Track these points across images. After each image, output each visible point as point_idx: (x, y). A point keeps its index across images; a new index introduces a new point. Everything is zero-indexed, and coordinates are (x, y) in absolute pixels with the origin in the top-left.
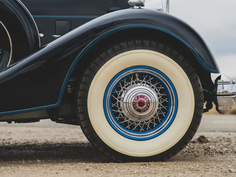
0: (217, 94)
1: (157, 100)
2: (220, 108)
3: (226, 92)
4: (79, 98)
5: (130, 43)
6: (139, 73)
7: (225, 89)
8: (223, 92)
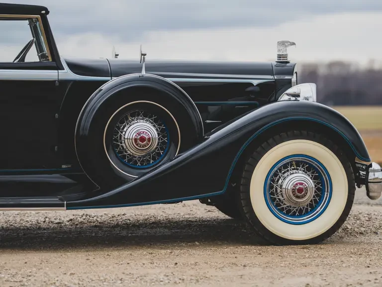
0: (369, 181)
1: (314, 186)
2: (371, 194)
3: (377, 178)
4: (242, 185)
5: (289, 133)
6: (296, 161)
7: (376, 176)
8: (374, 179)
